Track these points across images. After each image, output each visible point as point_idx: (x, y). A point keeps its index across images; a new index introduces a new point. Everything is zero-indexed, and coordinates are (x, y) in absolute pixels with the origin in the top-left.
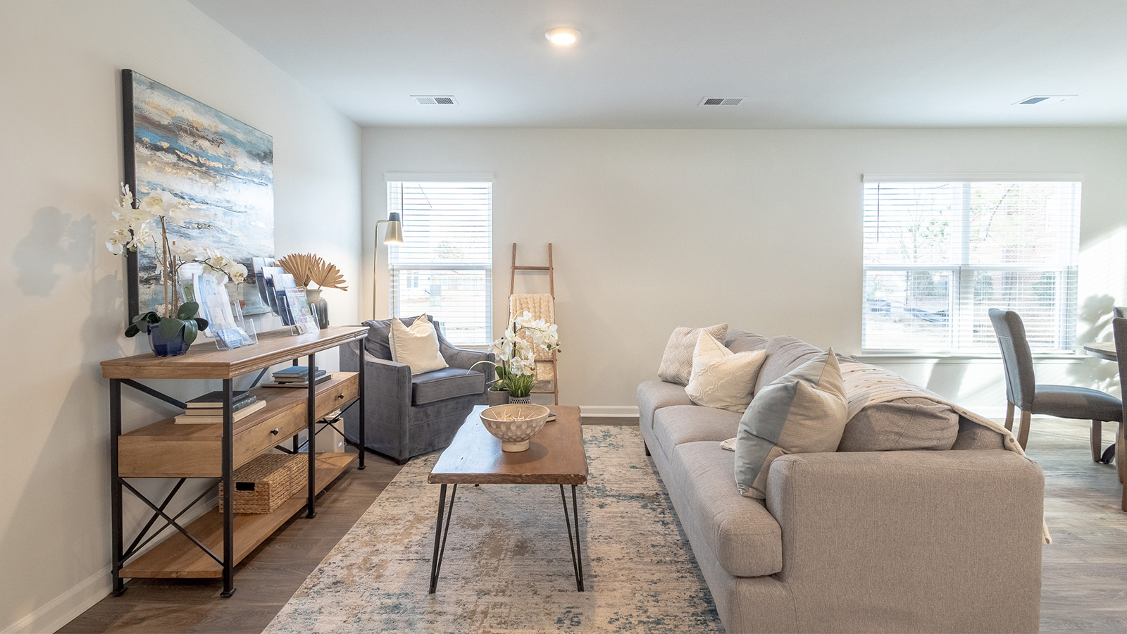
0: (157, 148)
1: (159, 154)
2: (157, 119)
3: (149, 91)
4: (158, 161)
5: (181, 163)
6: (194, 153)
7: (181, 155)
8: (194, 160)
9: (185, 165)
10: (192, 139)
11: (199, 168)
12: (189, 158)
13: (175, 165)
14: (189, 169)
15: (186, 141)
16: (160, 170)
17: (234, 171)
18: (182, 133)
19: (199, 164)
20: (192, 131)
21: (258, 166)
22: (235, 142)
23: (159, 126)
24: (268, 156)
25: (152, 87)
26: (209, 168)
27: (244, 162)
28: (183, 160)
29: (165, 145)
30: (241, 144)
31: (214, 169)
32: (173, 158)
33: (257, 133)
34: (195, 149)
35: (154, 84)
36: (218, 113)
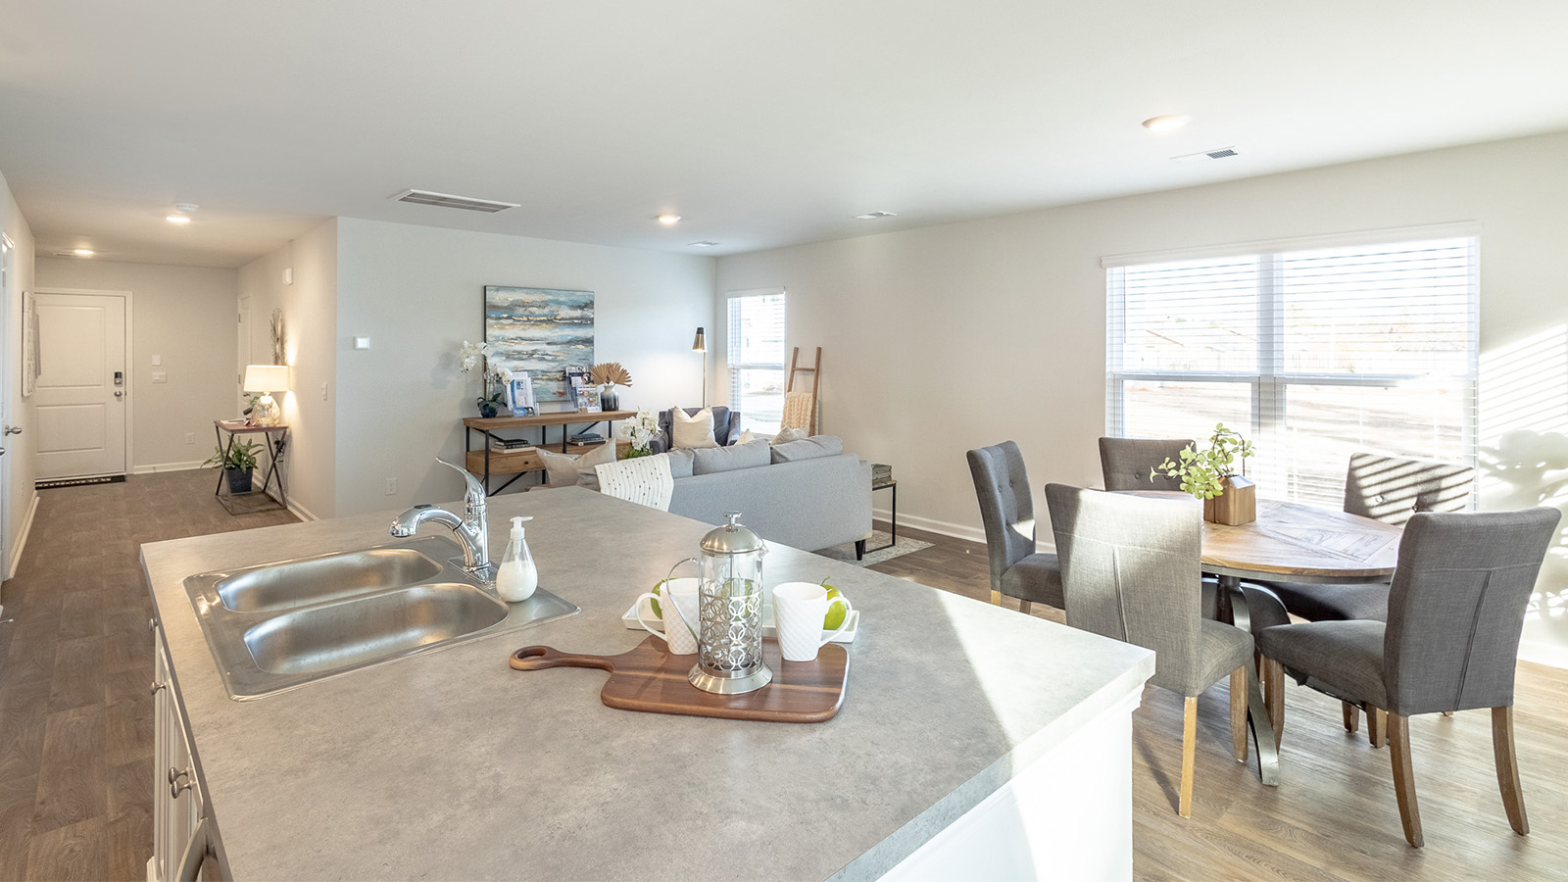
0: (500, 318)
1: (501, 321)
2: (500, 304)
3: (496, 292)
4: (500, 325)
5: (516, 323)
6: (524, 316)
7: (516, 318)
8: (525, 319)
9: (518, 323)
10: (524, 309)
11: (528, 323)
12: (522, 319)
13: (511, 324)
14: (521, 324)
15: (521, 311)
16: (501, 329)
17: (557, 319)
18: (516, 307)
19: (529, 320)
20: (524, 305)
21: (578, 313)
22: (559, 303)
23: (502, 307)
24: (589, 305)
25: (497, 290)
26: (537, 321)
27: (565, 312)
28: (518, 321)
29: (505, 316)
30: (563, 303)
31: (540, 321)
32: (511, 321)
33: (578, 293)
34: (526, 313)
35: (499, 288)
36: (544, 290)
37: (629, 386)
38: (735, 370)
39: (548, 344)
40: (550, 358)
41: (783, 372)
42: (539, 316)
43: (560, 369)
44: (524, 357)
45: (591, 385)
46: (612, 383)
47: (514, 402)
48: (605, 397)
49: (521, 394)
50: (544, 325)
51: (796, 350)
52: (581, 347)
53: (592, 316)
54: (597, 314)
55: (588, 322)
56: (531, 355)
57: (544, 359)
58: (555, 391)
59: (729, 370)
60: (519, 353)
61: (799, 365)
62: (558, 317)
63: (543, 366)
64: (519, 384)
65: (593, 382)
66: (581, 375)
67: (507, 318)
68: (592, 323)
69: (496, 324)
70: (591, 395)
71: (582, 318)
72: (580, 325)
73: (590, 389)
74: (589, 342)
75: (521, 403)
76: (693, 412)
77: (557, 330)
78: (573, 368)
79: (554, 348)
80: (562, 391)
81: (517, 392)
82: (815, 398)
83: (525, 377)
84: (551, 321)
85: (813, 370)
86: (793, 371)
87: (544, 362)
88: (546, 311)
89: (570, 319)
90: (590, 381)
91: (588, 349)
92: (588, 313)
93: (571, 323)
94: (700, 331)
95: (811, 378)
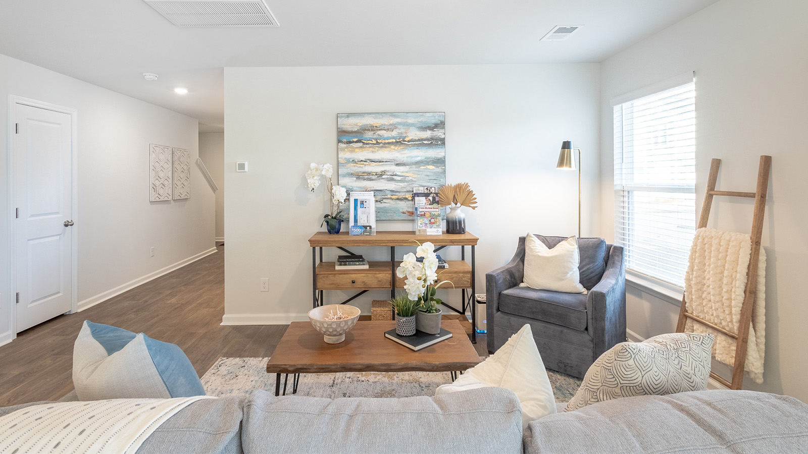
0: (350, 142)
1: (351, 144)
2: (350, 129)
3: (347, 119)
4: (351, 148)
5: (365, 146)
6: (374, 139)
7: (365, 142)
8: (374, 142)
9: (368, 146)
10: (373, 132)
11: (377, 146)
12: (371, 142)
13: (361, 147)
14: (370, 147)
15: (369, 135)
16: (352, 151)
17: (406, 141)
18: (366, 132)
19: (378, 143)
20: (373, 129)
21: (428, 134)
22: (408, 125)
23: (352, 132)
24: (440, 125)
25: (348, 117)
26: (385, 143)
27: (414, 134)
28: (367, 144)
29: (355, 140)
30: (412, 125)
31: (389, 143)
32: (360, 144)
33: (428, 115)
34: (375, 136)
35: (349, 115)
36: (393, 114)
37: (474, 208)
38: (625, 193)
39: (397, 165)
40: (399, 178)
41: (693, 196)
42: (388, 138)
43: (409, 189)
44: (374, 177)
45: (435, 205)
46: (459, 205)
47: (356, 221)
48: (450, 219)
49: (363, 213)
50: (393, 147)
51: (716, 164)
52: (431, 167)
53: (443, 136)
54: (450, 134)
55: (440, 142)
56: (380, 175)
57: (393, 180)
58: (405, 210)
59: (617, 192)
60: (369, 174)
61: (721, 186)
62: (407, 139)
63: (392, 186)
64: (362, 203)
65: (438, 203)
66: (426, 195)
67: (356, 142)
68: (444, 143)
69: (347, 148)
70: (433, 216)
71: (432, 139)
72: (430, 145)
73: (436, 210)
74: (440, 162)
75: (362, 221)
76: (551, 242)
77: (406, 151)
78: (421, 188)
79: (402, 168)
80: (410, 210)
81: (360, 210)
82: (756, 243)
83: (370, 197)
84: (400, 142)
85: (751, 195)
86: (710, 197)
87: (393, 183)
88: (394, 133)
89: (419, 140)
90: (434, 202)
91: (439, 170)
92: (438, 133)
93: (420, 143)
94: (566, 145)
95: (749, 208)
